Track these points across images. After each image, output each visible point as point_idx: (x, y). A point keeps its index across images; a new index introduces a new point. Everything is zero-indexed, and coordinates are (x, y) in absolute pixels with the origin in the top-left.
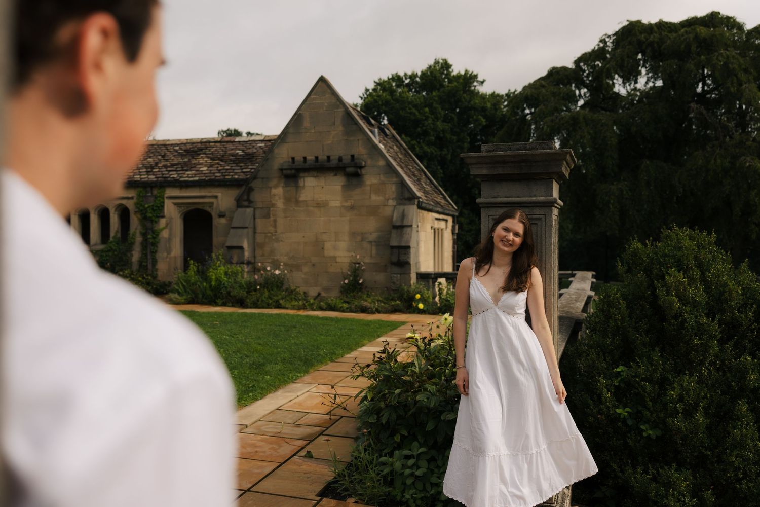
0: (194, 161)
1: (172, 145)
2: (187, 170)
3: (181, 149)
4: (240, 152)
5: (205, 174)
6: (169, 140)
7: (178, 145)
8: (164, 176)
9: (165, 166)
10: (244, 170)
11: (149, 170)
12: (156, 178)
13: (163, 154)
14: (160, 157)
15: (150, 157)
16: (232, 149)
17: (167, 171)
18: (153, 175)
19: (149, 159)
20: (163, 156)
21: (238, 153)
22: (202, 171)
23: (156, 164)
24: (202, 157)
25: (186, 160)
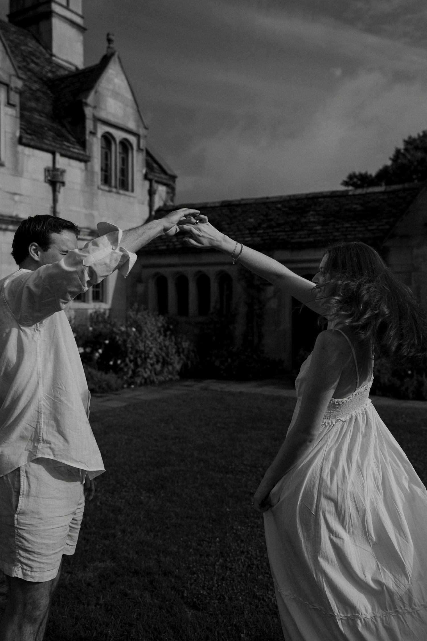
0: (303, 220)
1: (273, 203)
2: (298, 230)
3: (285, 207)
4: (359, 207)
5: (320, 233)
6: (267, 198)
7: (279, 202)
8: (272, 237)
9: (270, 227)
10: (369, 228)
11: (253, 231)
12: (262, 240)
13: (265, 213)
14: (262, 217)
15: (251, 218)
16: (348, 204)
17: (273, 232)
18: (258, 237)
19: (250, 220)
20: (266, 215)
21: (355, 209)
22: (316, 230)
23: (260, 224)
24: (312, 215)
25: (294, 218)
